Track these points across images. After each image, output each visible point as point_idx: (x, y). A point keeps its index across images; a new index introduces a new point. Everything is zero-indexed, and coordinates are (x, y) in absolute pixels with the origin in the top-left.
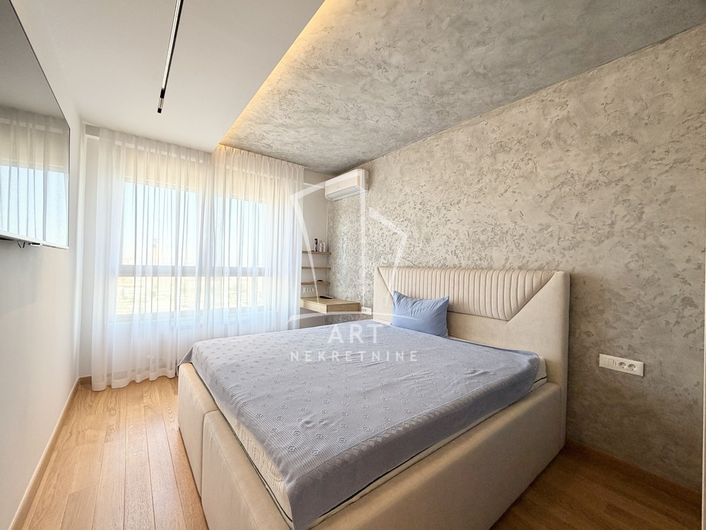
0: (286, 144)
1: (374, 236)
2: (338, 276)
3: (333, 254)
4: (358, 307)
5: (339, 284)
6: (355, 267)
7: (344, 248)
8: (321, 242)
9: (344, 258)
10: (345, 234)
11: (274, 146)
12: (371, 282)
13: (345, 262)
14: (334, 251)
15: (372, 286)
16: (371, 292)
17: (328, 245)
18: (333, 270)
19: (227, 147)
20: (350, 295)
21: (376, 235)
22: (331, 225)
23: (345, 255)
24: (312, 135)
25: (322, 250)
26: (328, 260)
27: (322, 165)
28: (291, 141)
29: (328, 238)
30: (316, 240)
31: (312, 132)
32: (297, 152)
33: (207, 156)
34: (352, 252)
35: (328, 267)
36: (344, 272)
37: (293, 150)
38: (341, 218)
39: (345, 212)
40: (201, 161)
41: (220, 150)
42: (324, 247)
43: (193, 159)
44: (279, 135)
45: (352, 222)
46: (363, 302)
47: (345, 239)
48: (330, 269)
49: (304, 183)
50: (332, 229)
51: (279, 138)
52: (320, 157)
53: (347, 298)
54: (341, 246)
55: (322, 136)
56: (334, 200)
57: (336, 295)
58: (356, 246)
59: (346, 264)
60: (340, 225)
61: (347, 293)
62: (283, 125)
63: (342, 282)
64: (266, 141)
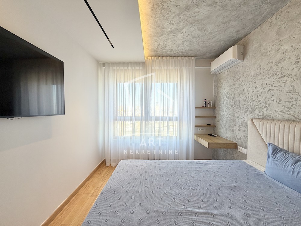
0: (179, 45)
1: (248, 94)
2: (221, 122)
3: (217, 108)
4: (235, 146)
5: (221, 127)
6: (233, 117)
7: (225, 104)
8: (209, 101)
9: (225, 110)
10: (225, 95)
11: (174, 49)
12: (246, 130)
13: (225, 114)
14: (218, 106)
15: (246, 132)
16: (246, 136)
17: (214, 103)
18: (217, 118)
19: (152, 58)
20: (229, 136)
21: (251, 93)
22: (216, 90)
23: (225, 108)
24: (192, 32)
25: (210, 106)
26: (214, 111)
27: (207, 52)
28: (181, 42)
29: (214, 98)
30: (206, 100)
31: (192, 29)
32: (188, 48)
33: (143, 64)
34: (230, 107)
35: (214, 116)
36: (225, 120)
37: (185, 48)
38: (222, 84)
39: (225, 80)
40: (141, 68)
41: (149, 60)
42: (211, 104)
43: (138, 68)
44: (173, 40)
45: (230, 86)
46: (239, 143)
47: (225, 98)
48: (215, 117)
49: (196, 67)
50: (217, 92)
51: (174, 42)
52: (204, 47)
53: (227, 137)
54: (222, 102)
55: (199, 30)
56: (218, 73)
57: (219, 135)
58: (233, 102)
59: (226, 114)
60: (222, 89)
61: (227, 135)
62: (171, 32)
63: (223, 126)
64: (168, 47)
